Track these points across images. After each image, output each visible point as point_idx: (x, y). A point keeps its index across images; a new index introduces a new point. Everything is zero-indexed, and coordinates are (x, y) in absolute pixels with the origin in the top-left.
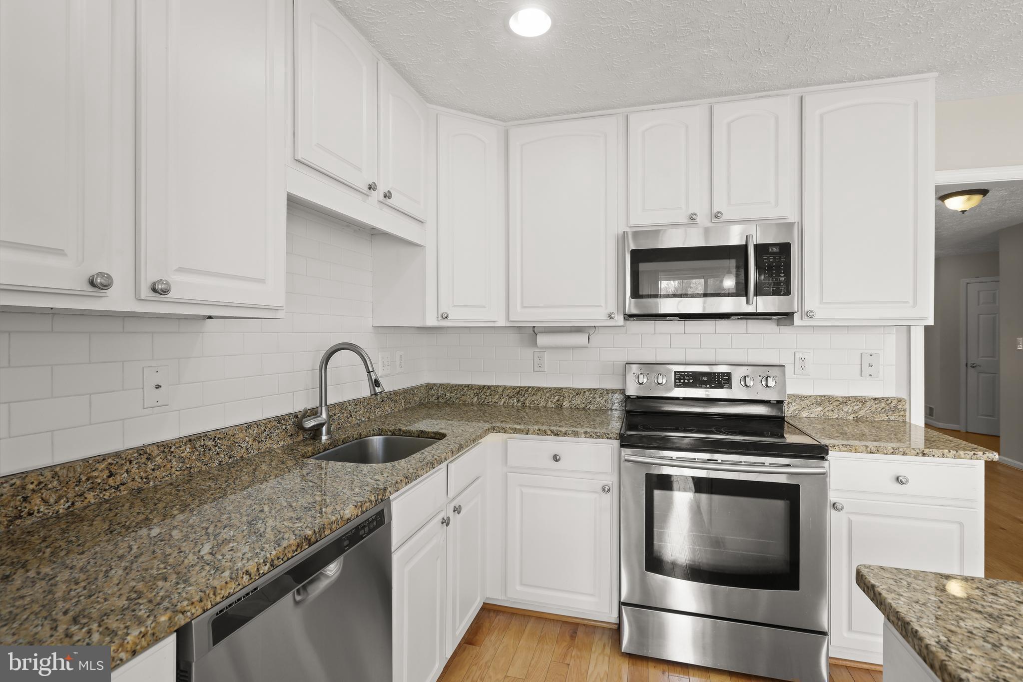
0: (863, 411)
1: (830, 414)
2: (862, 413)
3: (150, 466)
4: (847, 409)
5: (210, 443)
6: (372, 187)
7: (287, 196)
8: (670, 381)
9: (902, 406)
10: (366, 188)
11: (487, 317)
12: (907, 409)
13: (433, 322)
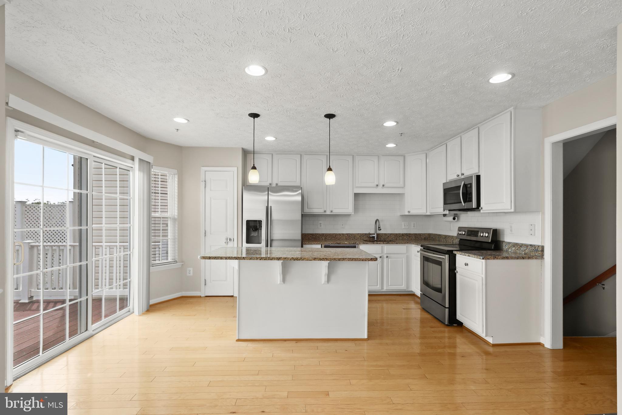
0: (527, 250)
1: (517, 251)
2: (527, 251)
3: (341, 236)
4: (522, 249)
5: (350, 235)
6: (377, 186)
7: (354, 193)
8: (466, 233)
9: (540, 249)
10: (375, 186)
11: (422, 211)
12: (543, 251)
13: (407, 213)
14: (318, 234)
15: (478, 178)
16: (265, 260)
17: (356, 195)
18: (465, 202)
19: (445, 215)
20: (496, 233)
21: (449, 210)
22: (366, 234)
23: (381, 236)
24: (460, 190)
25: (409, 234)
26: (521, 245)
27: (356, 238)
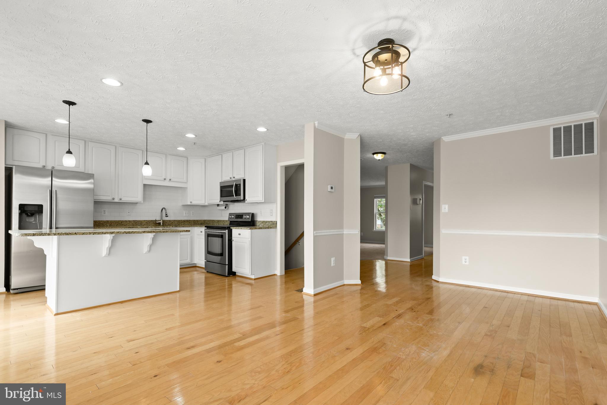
0: (269, 224)
1: (264, 225)
4: (267, 224)
5: (137, 222)
6: (165, 179)
7: (144, 184)
8: (235, 217)
9: (275, 223)
10: (163, 180)
11: (202, 202)
12: (276, 224)
13: (189, 204)
14: (102, 221)
15: (244, 180)
16: (98, 234)
17: (145, 185)
18: (236, 196)
19: (218, 205)
20: (253, 215)
21: (224, 201)
22: (152, 221)
23: (166, 222)
24: (233, 187)
25: (189, 220)
26: (266, 222)
27: (142, 224)
